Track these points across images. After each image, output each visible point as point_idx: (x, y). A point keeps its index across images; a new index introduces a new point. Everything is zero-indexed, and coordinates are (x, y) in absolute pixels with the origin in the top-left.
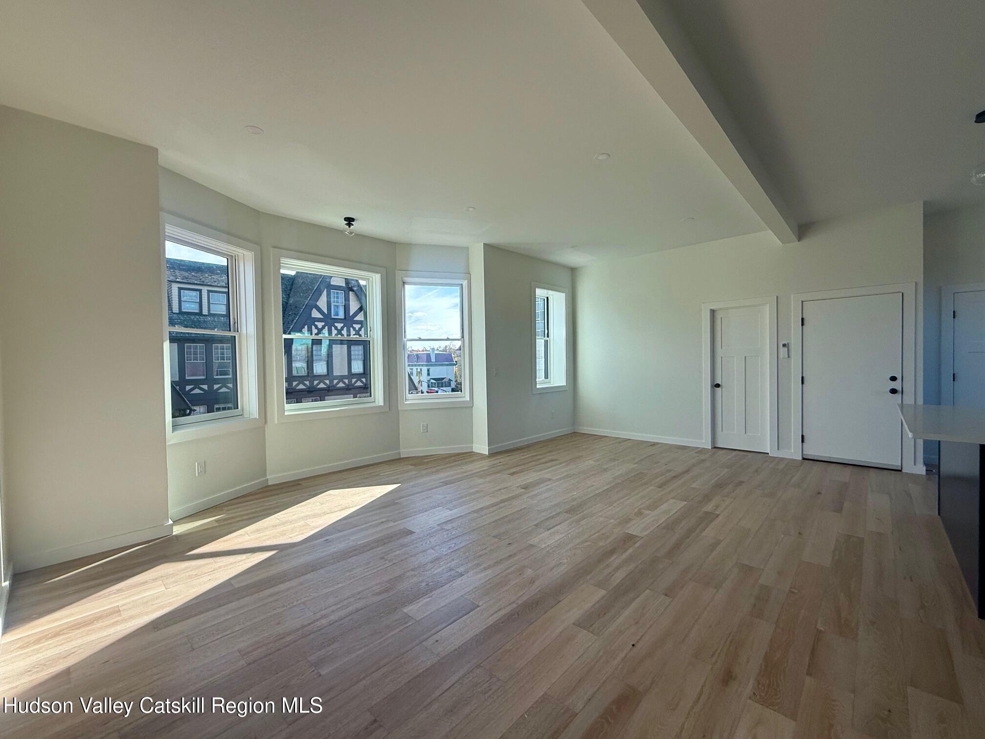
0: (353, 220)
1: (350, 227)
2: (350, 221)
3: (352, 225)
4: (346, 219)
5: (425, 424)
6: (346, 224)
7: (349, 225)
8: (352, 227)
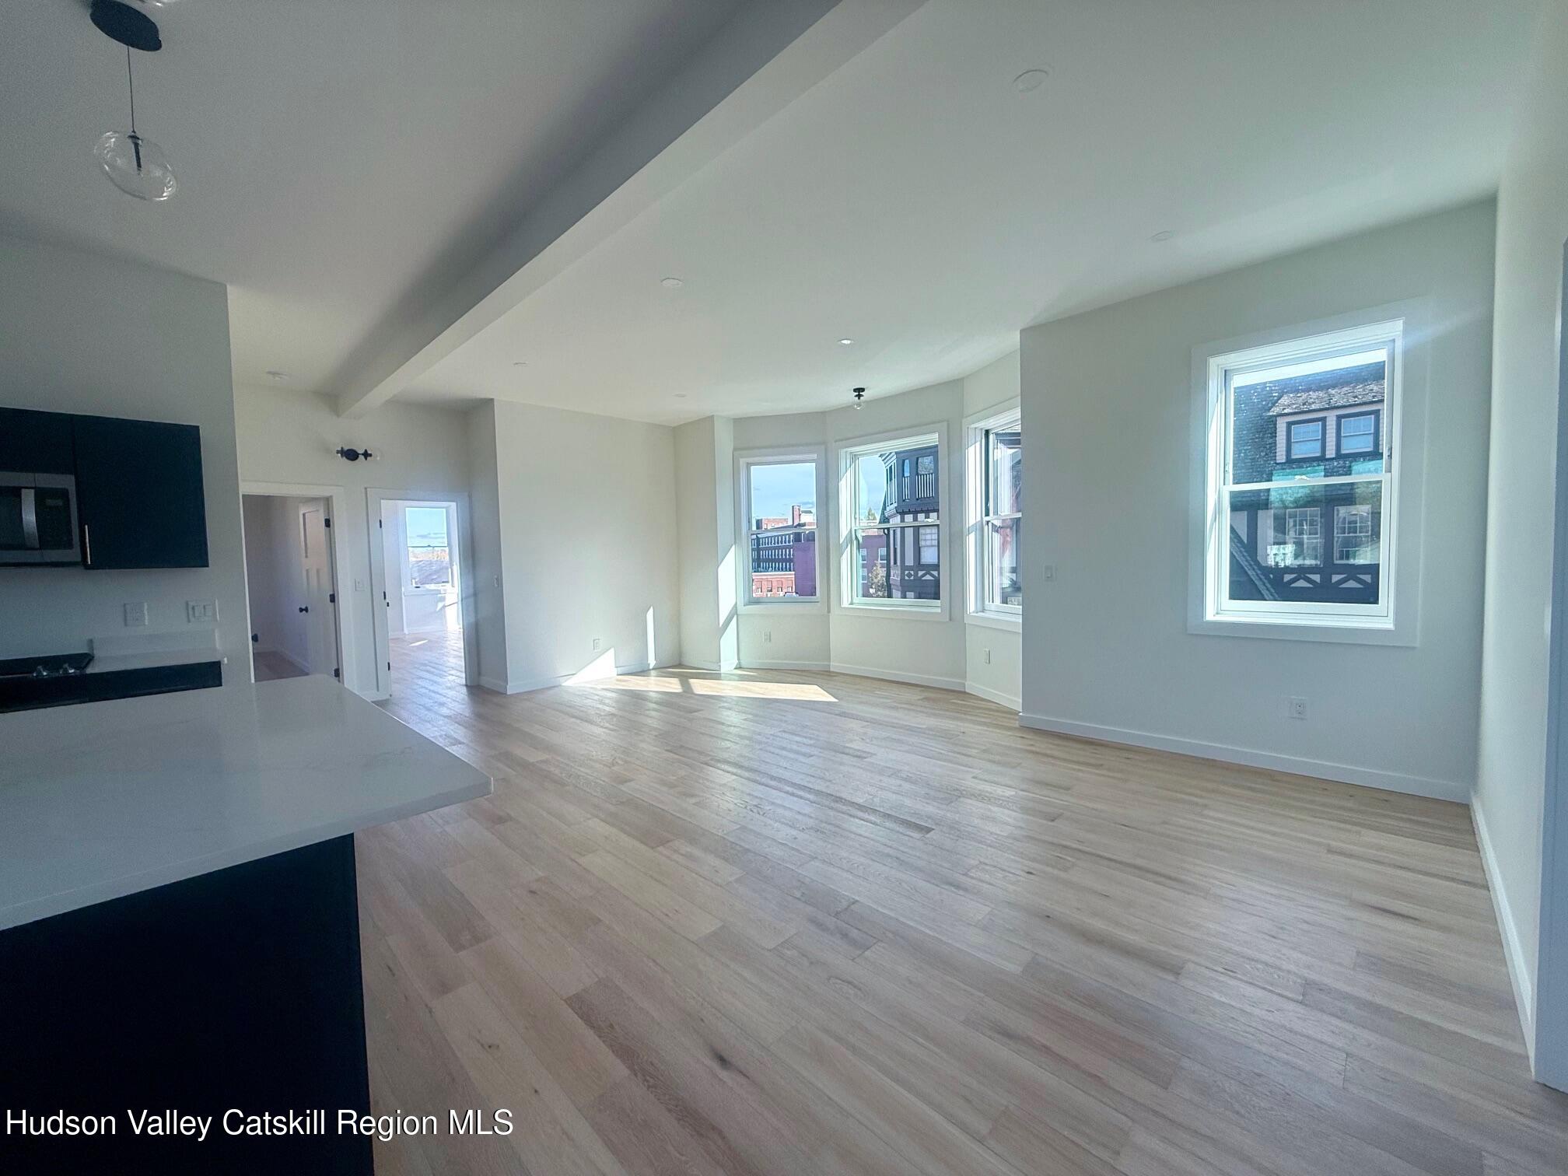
0: (863, 390)
1: (859, 398)
2: (859, 391)
3: (862, 396)
4: (855, 390)
5: (987, 650)
6: (856, 396)
7: (859, 396)
8: (861, 398)
